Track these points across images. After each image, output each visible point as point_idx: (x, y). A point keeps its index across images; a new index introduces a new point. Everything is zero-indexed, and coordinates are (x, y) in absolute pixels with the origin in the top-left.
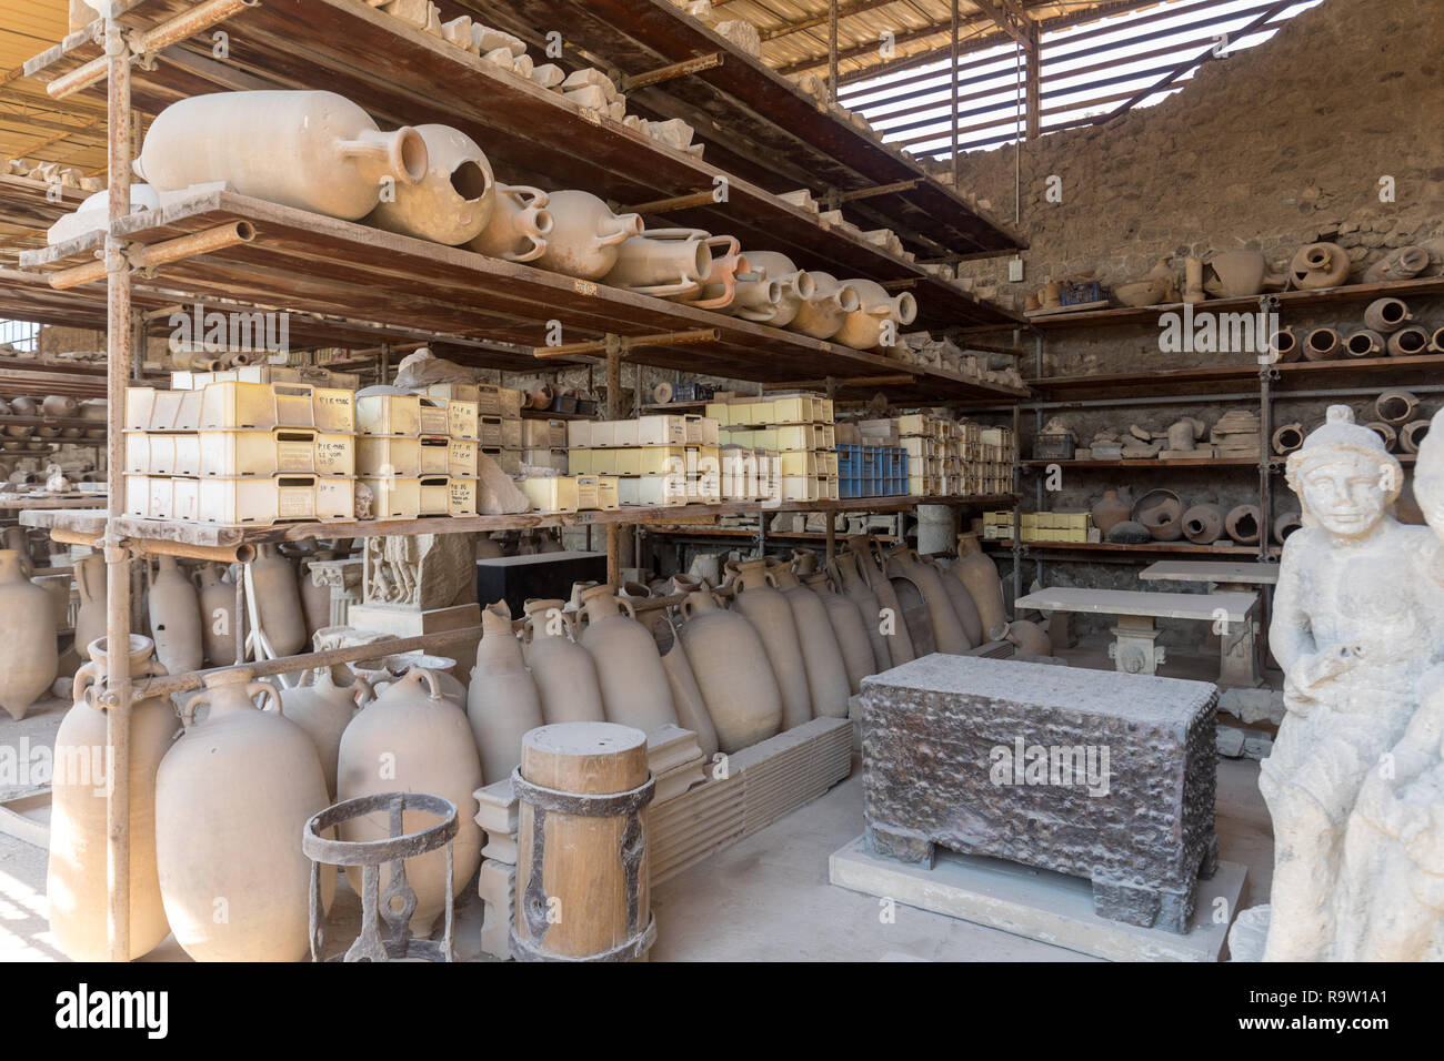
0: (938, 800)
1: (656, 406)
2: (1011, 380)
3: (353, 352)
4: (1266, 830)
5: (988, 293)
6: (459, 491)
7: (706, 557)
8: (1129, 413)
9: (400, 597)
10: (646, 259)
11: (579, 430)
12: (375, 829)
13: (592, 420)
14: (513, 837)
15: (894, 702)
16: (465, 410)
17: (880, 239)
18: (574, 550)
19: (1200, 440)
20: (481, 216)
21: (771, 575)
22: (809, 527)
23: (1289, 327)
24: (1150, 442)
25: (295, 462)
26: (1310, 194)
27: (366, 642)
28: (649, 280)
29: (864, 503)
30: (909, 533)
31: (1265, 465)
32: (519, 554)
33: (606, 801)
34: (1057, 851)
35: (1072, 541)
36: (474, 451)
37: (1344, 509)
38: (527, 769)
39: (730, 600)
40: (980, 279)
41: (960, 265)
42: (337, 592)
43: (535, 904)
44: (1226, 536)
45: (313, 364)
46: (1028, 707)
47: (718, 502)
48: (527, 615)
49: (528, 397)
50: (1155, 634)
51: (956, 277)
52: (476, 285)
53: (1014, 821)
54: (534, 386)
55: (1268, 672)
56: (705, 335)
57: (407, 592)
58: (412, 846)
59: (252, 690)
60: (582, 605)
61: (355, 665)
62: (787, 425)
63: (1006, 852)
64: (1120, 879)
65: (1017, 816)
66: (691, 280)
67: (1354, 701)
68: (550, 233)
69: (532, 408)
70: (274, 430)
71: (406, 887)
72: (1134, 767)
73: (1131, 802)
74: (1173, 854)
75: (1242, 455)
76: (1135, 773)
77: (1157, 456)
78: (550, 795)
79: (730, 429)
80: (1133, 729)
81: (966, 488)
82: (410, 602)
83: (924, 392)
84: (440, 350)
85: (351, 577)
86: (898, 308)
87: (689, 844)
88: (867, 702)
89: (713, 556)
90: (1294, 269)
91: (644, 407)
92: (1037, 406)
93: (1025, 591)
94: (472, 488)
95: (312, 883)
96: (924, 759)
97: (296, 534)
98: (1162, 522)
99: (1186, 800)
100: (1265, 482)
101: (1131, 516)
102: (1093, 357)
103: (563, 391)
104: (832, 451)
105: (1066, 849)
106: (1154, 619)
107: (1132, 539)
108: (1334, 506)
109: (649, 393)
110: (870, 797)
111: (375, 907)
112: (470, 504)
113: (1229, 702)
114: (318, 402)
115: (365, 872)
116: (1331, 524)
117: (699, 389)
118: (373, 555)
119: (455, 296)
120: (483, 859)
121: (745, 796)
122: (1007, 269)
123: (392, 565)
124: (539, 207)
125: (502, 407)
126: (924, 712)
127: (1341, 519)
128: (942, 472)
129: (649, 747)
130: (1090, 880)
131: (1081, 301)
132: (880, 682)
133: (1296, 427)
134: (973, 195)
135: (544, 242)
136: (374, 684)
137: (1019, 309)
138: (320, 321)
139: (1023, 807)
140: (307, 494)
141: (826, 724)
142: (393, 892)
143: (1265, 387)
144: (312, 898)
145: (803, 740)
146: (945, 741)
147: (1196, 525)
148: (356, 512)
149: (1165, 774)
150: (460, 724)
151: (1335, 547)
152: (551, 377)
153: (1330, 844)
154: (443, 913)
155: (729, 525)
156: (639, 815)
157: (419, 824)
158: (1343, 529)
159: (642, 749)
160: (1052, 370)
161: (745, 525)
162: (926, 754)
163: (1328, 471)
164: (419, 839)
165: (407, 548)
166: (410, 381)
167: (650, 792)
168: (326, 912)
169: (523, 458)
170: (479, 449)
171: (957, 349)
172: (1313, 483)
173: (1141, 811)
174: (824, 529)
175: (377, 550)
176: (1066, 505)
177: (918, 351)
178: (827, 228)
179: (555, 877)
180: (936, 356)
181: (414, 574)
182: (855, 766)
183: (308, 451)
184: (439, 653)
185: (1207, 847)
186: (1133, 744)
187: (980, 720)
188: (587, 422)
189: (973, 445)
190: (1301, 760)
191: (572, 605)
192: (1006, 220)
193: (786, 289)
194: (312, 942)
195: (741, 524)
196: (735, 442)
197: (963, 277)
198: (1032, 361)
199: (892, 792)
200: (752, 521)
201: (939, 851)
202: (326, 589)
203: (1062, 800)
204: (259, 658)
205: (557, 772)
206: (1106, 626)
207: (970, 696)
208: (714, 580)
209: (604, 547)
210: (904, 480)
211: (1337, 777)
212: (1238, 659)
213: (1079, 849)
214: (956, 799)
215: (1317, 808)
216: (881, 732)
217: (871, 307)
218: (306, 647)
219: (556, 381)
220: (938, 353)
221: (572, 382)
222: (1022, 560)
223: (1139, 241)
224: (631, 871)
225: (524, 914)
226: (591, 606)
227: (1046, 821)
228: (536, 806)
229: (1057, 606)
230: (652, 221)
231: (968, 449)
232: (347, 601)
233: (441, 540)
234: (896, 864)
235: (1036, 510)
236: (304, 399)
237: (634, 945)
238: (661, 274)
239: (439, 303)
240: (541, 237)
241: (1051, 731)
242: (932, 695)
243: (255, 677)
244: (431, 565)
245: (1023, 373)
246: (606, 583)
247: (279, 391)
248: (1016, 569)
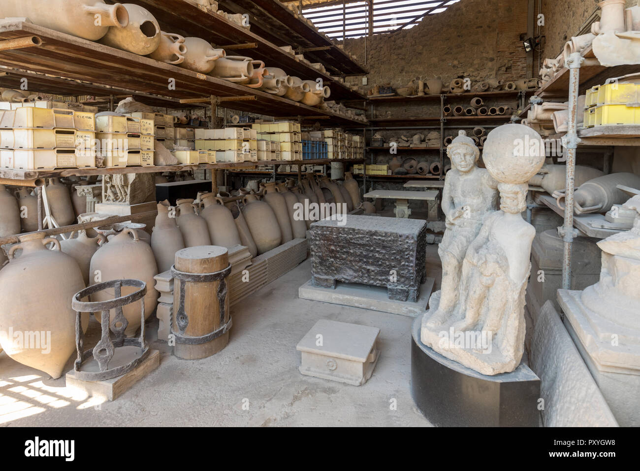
0: (337, 265)
1: (232, 124)
2: (363, 119)
3: (96, 98)
4: (439, 266)
5: (355, 88)
6: (145, 156)
7: (253, 181)
8: (401, 131)
9: (120, 200)
10: (226, 67)
11: (200, 132)
12: (108, 296)
13: (205, 129)
14: (172, 293)
15: (322, 232)
16: (148, 124)
17: (317, 66)
18: (199, 179)
19: (422, 141)
20: (154, 44)
21: (278, 188)
22: (292, 170)
23: (449, 105)
24: (407, 141)
25: (65, 143)
26: (456, 62)
27: (104, 219)
28: (228, 75)
29: (312, 161)
30: (328, 172)
31: (442, 149)
32: (175, 181)
33: (211, 275)
34: (376, 279)
35: (383, 174)
36: (152, 140)
37: (463, 163)
38: (177, 265)
39: (261, 197)
40: (353, 83)
41: (346, 78)
42: (90, 198)
43: (181, 318)
44: (430, 172)
45: (77, 102)
46: (367, 231)
47: (256, 160)
48: (178, 205)
49: (178, 119)
50: (408, 205)
51: (344, 82)
52: (153, 72)
53: (363, 270)
54: (181, 115)
55: (441, 216)
56: (251, 98)
57: (123, 198)
58: (125, 301)
59: (45, 241)
60: (202, 200)
61: (98, 229)
62: (283, 132)
63: (360, 281)
64: (396, 286)
65: (364, 268)
66: (246, 76)
67: (465, 224)
68: (186, 53)
69: (180, 123)
70: (54, 129)
71: (123, 318)
72: (401, 249)
73: (400, 261)
74: (412, 277)
75: (435, 146)
76: (401, 251)
77: (409, 146)
78: (187, 275)
79: (262, 133)
80: (401, 236)
81: (347, 156)
82: (125, 201)
83: (333, 122)
84: (137, 98)
85: (96, 192)
86: (324, 92)
87: (246, 288)
88: (312, 232)
89: (256, 181)
90: (451, 86)
91: (227, 125)
92: (371, 128)
93: (367, 191)
94: (152, 155)
95: (77, 321)
96: (332, 251)
97: (65, 174)
98: (411, 168)
99: (417, 259)
100: (442, 155)
101: (401, 166)
102: (390, 112)
103: (193, 117)
104: (300, 143)
105: (380, 278)
106: (408, 200)
107: (402, 173)
108: (460, 162)
109: (229, 119)
110: (313, 265)
111: (107, 327)
112: (151, 161)
113: (430, 226)
114: (76, 118)
115: (103, 314)
116: (459, 168)
117: (250, 118)
118: (106, 182)
119: (143, 76)
120: (159, 302)
121: (267, 269)
122: (362, 81)
123: (116, 186)
124: (181, 42)
125: (165, 123)
126: (332, 234)
127: (462, 166)
128: (339, 150)
129: (229, 254)
130: (387, 287)
131: (386, 93)
132: (317, 225)
133: (451, 137)
134: (350, 54)
135: (183, 57)
136: (107, 236)
137: (365, 95)
138: (79, 84)
139: (366, 265)
140: (71, 157)
141: (297, 241)
142: (116, 321)
143: (442, 124)
144: (77, 327)
145: (289, 247)
146: (339, 244)
147: (421, 169)
148: (96, 164)
149: (411, 251)
150: (147, 250)
151: (460, 175)
152: (188, 112)
153: (458, 269)
154: (140, 327)
155: (263, 170)
156: (225, 280)
157: (128, 291)
158: (463, 169)
159: (226, 254)
160: (376, 116)
161: (268, 169)
162: (333, 249)
163: (459, 151)
164: (128, 298)
165: (123, 179)
166: (123, 110)
167: (229, 271)
168: (84, 330)
169: (175, 143)
170: (155, 139)
171: (345, 107)
172: (454, 155)
173: (403, 263)
174: (298, 171)
175: (108, 180)
176: (381, 162)
177: (331, 107)
178: (298, 61)
179: (190, 307)
180: (336, 109)
181: (126, 190)
182: (308, 255)
183: (72, 138)
184: (139, 222)
185: (423, 273)
186: (401, 241)
187: (351, 236)
188: (203, 129)
189: (350, 141)
190: (450, 243)
191: (197, 201)
192: (361, 64)
193: (283, 82)
194: (77, 345)
195: (266, 169)
196: (263, 138)
197: (347, 82)
198: (370, 113)
199: (321, 263)
200: (271, 168)
201: (338, 283)
202: (84, 197)
203: (378, 261)
204: (50, 227)
205: (190, 266)
206: (393, 202)
207: (348, 228)
208: (256, 190)
209: (211, 178)
210: (326, 153)
211: (460, 248)
212: (433, 212)
213: (384, 277)
214: (343, 264)
215: (454, 258)
216: (317, 243)
217: (314, 91)
218: (75, 222)
219: (190, 113)
220: (338, 109)
221: (198, 114)
222: (366, 181)
223: (404, 74)
224: (222, 301)
225: (177, 322)
226: (205, 201)
227: (373, 269)
228: (181, 280)
229: (377, 196)
230: (229, 52)
231: (348, 143)
232: (94, 202)
233: (139, 176)
234: (323, 288)
235: (371, 164)
236: (70, 116)
237: (223, 328)
238: (233, 73)
239: (136, 79)
240: (182, 55)
241: (375, 239)
242: (335, 229)
243: (47, 235)
244: (135, 186)
245: (367, 117)
246: (211, 192)
247: (56, 112)
248: (364, 184)
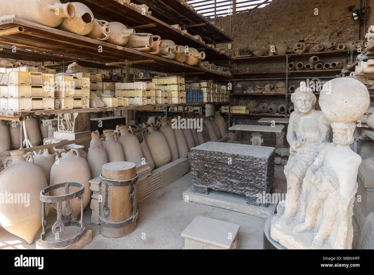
0: (210, 178)
1: (139, 78)
2: (228, 74)
3: (55, 63)
5: (223, 52)
6: (85, 101)
7: (152, 117)
8: (256, 82)
9: (68, 129)
10: (136, 41)
11: (118, 85)
12: (61, 192)
13: (121, 82)
14: (100, 192)
15: (199, 154)
16: (86, 80)
17: (196, 37)
18: (117, 116)
19: (272, 89)
20: (90, 28)
21: (169, 123)
22: (178, 110)
23: (292, 62)
24: (261, 89)
25: (37, 94)
26: (298, 30)
27: (59, 142)
28: (137, 46)
29: (192, 104)
30: (203, 111)
31: (287, 95)
32: (102, 117)
33: (125, 182)
34: (238, 189)
35: (242, 113)
36: (89, 91)
37: (303, 107)
38: (103, 174)
39: (158, 129)
40: (221, 48)
41: (216, 45)
42: (50, 128)
43: (106, 209)
44: (277, 112)
45: (43, 65)
46: (231, 154)
47: (155, 104)
48: (104, 134)
49: (104, 75)
50: (261, 136)
51: (215, 48)
52: (90, 46)
53: (228, 182)
54: (106, 73)
55: (286, 145)
56: (152, 61)
57: (70, 128)
58: (71, 196)
59: (24, 156)
60: (119, 131)
61: (56, 148)
62: (173, 84)
63: (226, 190)
64: (252, 195)
65: (228, 181)
66: (148, 47)
67: (305, 152)
68: (110, 33)
69: (106, 79)
70: (30, 85)
71: (70, 207)
72: (256, 168)
73: (255, 176)
74: (264, 188)
75: (282, 92)
76: (256, 169)
77: (262, 93)
78: (110, 181)
79: (158, 85)
80: (256, 159)
81: (217, 100)
82: (71, 130)
83: (207, 76)
84: (80, 63)
85: (54, 124)
86: (201, 55)
87: (147, 192)
88: (192, 154)
89: (154, 117)
90: (294, 48)
91: (136, 79)
92: (235, 80)
93: (231, 126)
94: (88, 101)
95: (43, 207)
96: (206, 168)
97: (37, 113)
98: (263, 109)
99: (268, 176)
100: (287, 99)
101: (256, 107)
102: (248, 68)
103: (114, 74)
104: (184, 91)
105: (240, 188)
106: (261, 132)
107: (256, 112)
108: (301, 106)
109: (137, 75)
110: (193, 177)
111: (61, 213)
112: (88, 105)
113: (278, 151)
114: (43, 77)
115: (58, 204)
116: (300, 110)
117: (150, 74)
118: (60, 118)
119: (84, 49)
120: (92, 198)
121: (162, 178)
122: (228, 46)
123: (66, 121)
124: (107, 26)
125: (97, 79)
126: (206, 156)
127: (303, 109)
128: (211, 96)
129: (136, 167)
130: (245, 196)
131: (245, 55)
132: (196, 149)
133: (294, 86)
134: (219, 27)
135: (108, 36)
136: (61, 153)
137: (230, 56)
138: (45, 54)
139: (230, 179)
140: (40, 103)
141: (182, 160)
142: (66, 209)
143: (287, 76)
144: (43, 212)
145: (176, 164)
146: (211, 163)
147: (271, 109)
148: (55, 107)
149: (263, 170)
150: (85, 163)
151: (302, 116)
152: (111, 71)
153: (299, 185)
154: (80, 213)
155: (158, 109)
156: (134, 185)
157: (74, 190)
158: (303, 111)
159: (135, 168)
160: (238, 71)
161: (162, 109)
162: (207, 167)
163: (300, 98)
164: (73, 194)
165: (70, 116)
166: (71, 71)
167: (137, 179)
168: (47, 215)
169: (103, 92)
170: (90, 90)
171: (215, 66)
172: (297, 101)
173: (257, 178)
174: (182, 110)
175: (62, 117)
176: (241, 104)
177: (206, 66)
178: (183, 34)
179: (111, 202)
180: (209, 67)
181: (72, 123)
182: (189, 170)
183: (40, 91)
184: (80, 144)
185: (272, 186)
186: (256, 162)
187: (220, 158)
188: (120, 83)
189: (219, 90)
190: (293, 166)
191: (116, 131)
192: (228, 34)
193: (173, 50)
194: (43, 223)
195: (161, 109)
196: (160, 89)
197: (217, 48)
198: (233, 69)
199: (198, 176)
200: (164, 108)
201: (210, 190)
202: (47, 127)
203: (239, 176)
204: (27, 147)
205: (112, 175)
206: (250, 134)
207: (217, 152)
208: (154, 123)
209: (125, 116)
210: (202, 98)
211: (301, 170)
212: (280, 141)
213: (243, 188)
214: (214, 177)
215: (296, 177)
216: (196, 161)
217: (195, 55)
218: (41, 143)
219: (112, 71)
220: (211, 67)
221: (116, 72)
222: (230, 118)
223: (259, 40)
224: (132, 200)
225: (103, 212)
226: (121, 131)
227: (235, 182)
228: (106, 184)
229: (239, 129)
230: (137, 31)
231: (218, 91)
232: (53, 130)
233: (80, 114)
234: (199, 194)
235: (234, 106)
236: (40, 76)
237: (132, 218)
238: (140, 45)
239: (79, 51)
240: (107, 34)
241: (237, 160)
242: (208, 152)
243: (26, 152)
244: (77, 121)
245: (231, 72)
246: (125, 125)
247: (32, 74)
248: (229, 120)
